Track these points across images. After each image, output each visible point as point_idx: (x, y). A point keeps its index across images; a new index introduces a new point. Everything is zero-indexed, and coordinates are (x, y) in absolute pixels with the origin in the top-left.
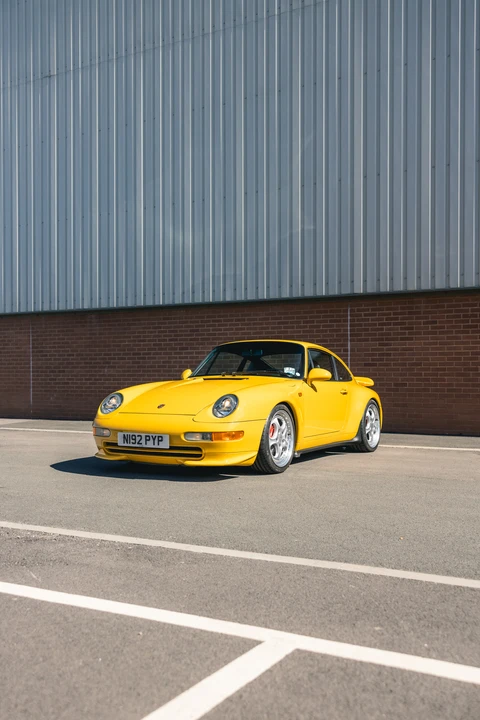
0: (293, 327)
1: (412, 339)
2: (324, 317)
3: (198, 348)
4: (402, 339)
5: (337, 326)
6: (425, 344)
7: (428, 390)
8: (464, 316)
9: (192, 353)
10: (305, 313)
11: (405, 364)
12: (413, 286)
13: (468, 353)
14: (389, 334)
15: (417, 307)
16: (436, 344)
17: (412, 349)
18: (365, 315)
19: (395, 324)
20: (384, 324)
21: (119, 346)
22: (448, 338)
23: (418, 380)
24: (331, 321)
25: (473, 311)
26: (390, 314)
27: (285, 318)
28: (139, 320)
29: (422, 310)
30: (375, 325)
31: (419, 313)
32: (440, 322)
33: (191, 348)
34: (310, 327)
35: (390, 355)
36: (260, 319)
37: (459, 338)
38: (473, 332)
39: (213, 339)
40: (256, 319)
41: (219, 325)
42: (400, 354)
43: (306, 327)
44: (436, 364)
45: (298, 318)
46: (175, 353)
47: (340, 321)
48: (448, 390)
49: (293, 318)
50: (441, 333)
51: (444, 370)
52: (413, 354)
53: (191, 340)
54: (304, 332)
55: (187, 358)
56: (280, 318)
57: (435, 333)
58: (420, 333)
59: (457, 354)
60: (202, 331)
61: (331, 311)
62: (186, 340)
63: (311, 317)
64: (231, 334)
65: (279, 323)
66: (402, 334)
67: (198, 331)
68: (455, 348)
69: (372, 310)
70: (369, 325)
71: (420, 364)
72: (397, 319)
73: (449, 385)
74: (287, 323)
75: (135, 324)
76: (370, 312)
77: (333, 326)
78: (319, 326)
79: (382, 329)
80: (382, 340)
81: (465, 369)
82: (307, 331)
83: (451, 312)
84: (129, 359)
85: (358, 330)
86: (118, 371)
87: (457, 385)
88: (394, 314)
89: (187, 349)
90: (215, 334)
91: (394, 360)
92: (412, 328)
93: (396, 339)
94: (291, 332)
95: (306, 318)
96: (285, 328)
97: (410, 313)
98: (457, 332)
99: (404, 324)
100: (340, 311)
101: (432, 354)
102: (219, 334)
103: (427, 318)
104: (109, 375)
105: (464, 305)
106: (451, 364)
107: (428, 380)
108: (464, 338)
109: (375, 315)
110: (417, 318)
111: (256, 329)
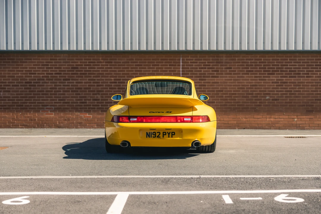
0: (145, 68)
1: (218, 77)
2: (165, 62)
3: (78, 80)
4: (212, 77)
5: (174, 68)
6: (225, 80)
7: (227, 105)
8: (247, 65)
9: (73, 83)
10: (153, 60)
11: (214, 91)
12: (221, 48)
13: (248, 85)
14: (205, 74)
15: (221, 60)
16: (231, 80)
17: (218, 83)
18: (191, 62)
19: (208, 68)
20: (202, 68)
21: (14, 77)
22: (238, 77)
23: (221, 100)
24: (170, 65)
25: (251, 62)
26: (205, 63)
27: (140, 62)
28: (31, 59)
29: (224, 61)
30: (197, 68)
31: (222, 62)
32: (234, 68)
33: (72, 80)
34: (157, 68)
35: (205, 85)
36: (123, 62)
37: (244, 77)
38: (251, 74)
39: (89, 74)
40: (120, 62)
41: (93, 65)
42: (211, 85)
43: (154, 68)
44: (231, 91)
45: (148, 62)
46: (59, 83)
47: (175, 65)
48: (238, 105)
49: (146, 62)
50: (234, 74)
51: (236, 94)
52: (219, 85)
53: (72, 74)
54: (152, 71)
55: (69, 86)
56: (137, 62)
57: (231, 74)
58: (222, 74)
59: (242, 85)
60: (81, 68)
61: (170, 60)
62: (69, 74)
63: (157, 62)
64: (102, 71)
65: (136, 65)
66: (212, 74)
67: (78, 68)
68: (241, 83)
69: (195, 60)
70: (193, 68)
71: (222, 91)
72: (210, 65)
73: (238, 102)
74: (141, 65)
75: (26, 62)
76: (194, 61)
77: (171, 68)
78: (162, 68)
79: (201, 71)
80: (201, 77)
81: (247, 94)
82: (155, 71)
83: (239, 62)
84: (21, 86)
85: (187, 71)
86: (12, 94)
87: (243, 102)
88: (208, 63)
89: (69, 80)
90: (90, 71)
91: (207, 88)
92: (218, 71)
93: (209, 77)
94: (144, 71)
95: (154, 62)
96: (140, 68)
97: (217, 62)
98: (243, 74)
99: (214, 68)
100: (175, 60)
101: (229, 85)
102: (93, 71)
103: (226, 65)
104: (4, 97)
105: (247, 60)
106: (240, 91)
107: (227, 100)
108: (247, 77)
109: (197, 63)
110: (221, 65)
111: (120, 68)
